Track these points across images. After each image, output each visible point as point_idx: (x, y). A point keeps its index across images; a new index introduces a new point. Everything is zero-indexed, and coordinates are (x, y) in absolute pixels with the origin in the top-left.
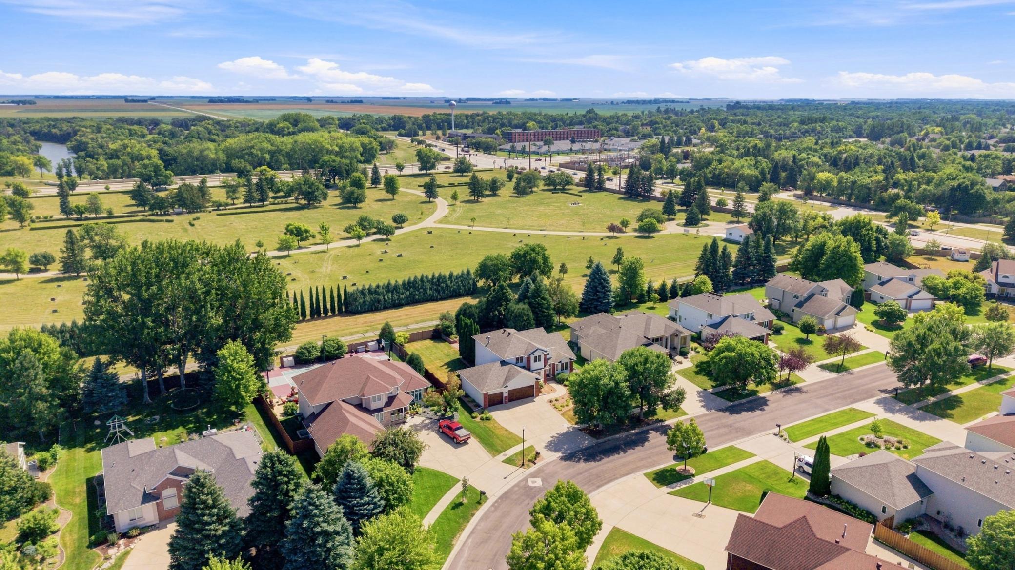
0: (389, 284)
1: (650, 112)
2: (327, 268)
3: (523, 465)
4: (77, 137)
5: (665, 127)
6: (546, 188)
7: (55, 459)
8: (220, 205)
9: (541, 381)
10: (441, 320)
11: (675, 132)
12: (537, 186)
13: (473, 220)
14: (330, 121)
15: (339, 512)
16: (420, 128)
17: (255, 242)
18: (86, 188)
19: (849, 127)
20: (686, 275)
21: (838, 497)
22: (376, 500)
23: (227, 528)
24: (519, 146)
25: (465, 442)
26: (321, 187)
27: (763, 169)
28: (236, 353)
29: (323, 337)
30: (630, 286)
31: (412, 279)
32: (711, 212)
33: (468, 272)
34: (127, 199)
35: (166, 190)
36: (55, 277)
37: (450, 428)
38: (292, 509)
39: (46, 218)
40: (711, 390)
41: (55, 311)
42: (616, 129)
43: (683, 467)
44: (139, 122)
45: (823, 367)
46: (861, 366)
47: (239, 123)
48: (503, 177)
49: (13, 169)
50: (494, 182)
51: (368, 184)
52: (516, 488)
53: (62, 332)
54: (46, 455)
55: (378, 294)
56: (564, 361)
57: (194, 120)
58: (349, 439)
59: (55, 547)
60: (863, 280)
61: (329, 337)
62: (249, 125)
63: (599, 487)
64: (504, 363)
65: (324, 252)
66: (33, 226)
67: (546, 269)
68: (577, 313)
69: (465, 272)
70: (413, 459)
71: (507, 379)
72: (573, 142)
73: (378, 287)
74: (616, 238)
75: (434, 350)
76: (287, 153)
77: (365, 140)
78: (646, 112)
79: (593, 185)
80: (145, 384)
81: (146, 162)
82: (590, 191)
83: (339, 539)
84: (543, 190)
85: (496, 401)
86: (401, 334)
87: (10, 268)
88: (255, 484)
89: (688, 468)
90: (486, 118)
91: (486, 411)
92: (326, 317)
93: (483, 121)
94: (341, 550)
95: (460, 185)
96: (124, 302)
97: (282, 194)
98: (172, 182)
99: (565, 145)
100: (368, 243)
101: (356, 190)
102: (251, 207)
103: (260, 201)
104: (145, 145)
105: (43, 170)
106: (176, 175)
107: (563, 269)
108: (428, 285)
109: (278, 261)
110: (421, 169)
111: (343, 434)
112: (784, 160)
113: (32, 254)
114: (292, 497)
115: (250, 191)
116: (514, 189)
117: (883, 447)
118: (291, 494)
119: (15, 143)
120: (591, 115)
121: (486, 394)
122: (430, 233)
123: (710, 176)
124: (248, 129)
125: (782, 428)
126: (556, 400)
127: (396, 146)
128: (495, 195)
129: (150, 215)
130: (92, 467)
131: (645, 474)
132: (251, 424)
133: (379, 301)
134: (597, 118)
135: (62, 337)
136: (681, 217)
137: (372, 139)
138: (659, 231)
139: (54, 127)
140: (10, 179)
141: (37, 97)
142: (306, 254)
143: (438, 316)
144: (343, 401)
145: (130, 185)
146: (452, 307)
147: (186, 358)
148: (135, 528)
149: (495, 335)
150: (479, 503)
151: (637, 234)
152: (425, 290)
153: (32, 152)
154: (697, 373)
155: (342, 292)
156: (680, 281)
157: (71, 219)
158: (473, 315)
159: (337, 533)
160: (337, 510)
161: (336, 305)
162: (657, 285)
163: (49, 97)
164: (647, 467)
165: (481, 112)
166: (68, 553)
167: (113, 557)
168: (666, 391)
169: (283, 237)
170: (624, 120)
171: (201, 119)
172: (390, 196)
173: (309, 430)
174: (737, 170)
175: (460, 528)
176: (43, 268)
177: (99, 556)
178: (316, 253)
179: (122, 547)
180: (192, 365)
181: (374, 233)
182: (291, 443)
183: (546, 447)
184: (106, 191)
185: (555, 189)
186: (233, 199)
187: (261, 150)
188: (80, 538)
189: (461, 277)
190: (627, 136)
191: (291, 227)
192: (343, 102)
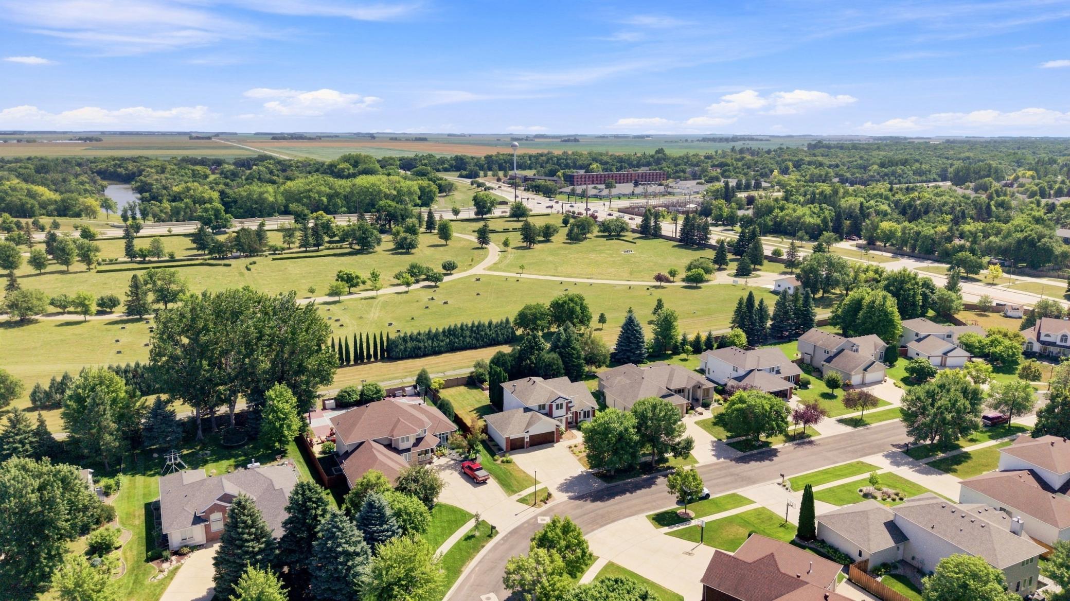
0: (430, 331)
1: (724, 152)
2: (375, 314)
3: (535, 504)
4: (142, 178)
5: (735, 168)
6: (601, 234)
7: (118, 486)
8: (276, 250)
9: (563, 428)
10: (475, 367)
11: (745, 174)
12: (592, 233)
13: (522, 267)
14: (391, 161)
15: (359, 536)
16: (482, 168)
17: (307, 287)
18: (150, 229)
19: (934, 170)
20: (723, 327)
21: (823, 542)
22: (393, 528)
23: (263, 546)
24: (579, 189)
25: (484, 482)
26: (376, 232)
27: (825, 218)
28: (281, 394)
29: (363, 381)
30: (664, 338)
31: (452, 327)
32: (765, 262)
33: (507, 320)
34: (188, 243)
35: (225, 233)
36: (119, 319)
37: (470, 468)
38: (319, 532)
39: (111, 260)
40: (725, 441)
41: (119, 352)
42: (684, 171)
43: (683, 511)
44: (203, 162)
45: (841, 421)
46: (881, 421)
47: (300, 162)
48: (558, 222)
49: (81, 210)
50: (547, 228)
51: (423, 230)
52: (526, 525)
53: (126, 372)
54: (111, 482)
55: (419, 341)
56: (586, 410)
57: (256, 159)
58: (374, 475)
59: (118, 560)
60: (901, 336)
61: (368, 382)
62: (310, 165)
63: (602, 526)
64: (527, 410)
65: (373, 298)
66: (99, 268)
67: (584, 319)
68: (608, 362)
69: (504, 320)
70: (432, 494)
71: (529, 424)
72: (636, 184)
73: (419, 334)
74: (663, 287)
75: (467, 396)
76: (345, 196)
77: (425, 183)
78: (720, 152)
79: (649, 231)
80: (199, 422)
81: (208, 206)
82: (646, 238)
83: (359, 559)
84: (598, 237)
85: (517, 446)
86: (437, 380)
87: (79, 309)
88: (288, 509)
89: (688, 511)
90: (549, 158)
91: (507, 455)
92: (369, 362)
93: (547, 162)
94: (360, 569)
95: (515, 230)
96: (183, 345)
97: (337, 238)
98: (231, 225)
99: (627, 188)
100: (415, 290)
101: (408, 235)
102: (306, 252)
103: (315, 245)
104: (206, 187)
105: (109, 211)
106: (236, 217)
107: (602, 319)
108: (468, 333)
109: (328, 307)
110: (477, 214)
111: (370, 470)
112: (850, 207)
113: (99, 297)
114: (320, 521)
115: (306, 236)
116: (568, 235)
117: (879, 499)
118: (319, 518)
119: (82, 183)
120: (660, 155)
121: (507, 439)
122: (478, 280)
123: (770, 223)
124: (308, 169)
125: (785, 478)
126: (575, 446)
127: (456, 189)
128: (548, 241)
129: (209, 259)
130: (150, 495)
131: (647, 516)
132: (292, 461)
133: (419, 348)
134: (665, 158)
135: (126, 377)
136: (733, 267)
137: (431, 182)
138: (707, 281)
139: (120, 166)
140: (77, 221)
141: (103, 133)
142: (356, 300)
143: (473, 363)
144: (374, 441)
145: (192, 228)
146: (487, 355)
147: (236, 398)
148: (186, 546)
149: (521, 383)
150: (490, 536)
151: (684, 284)
152: (464, 337)
153: (99, 191)
154: (715, 424)
155: (385, 339)
156: (715, 333)
157: (136, 262)
158: (506, 363)
159: (358, 554)
160: (358, 534)
161: (379, 351)
162: (691, 337)
163: (115, 133)
164: (650, 510)
165: (546, 151)
166: (129, 565)
167: (166, 570)
168: (677, 440)
169: (335, 283)
170: (694, 161)
171: (263, 158)
172: (443, 242)
173: (342, 467)
174: (799, 218)
175: (469, 557)
176: (108, 310)
177: (154, 569)
178: (366, 299)
179: (174, 562)
180: (241, 405)
181: (424, 280)
182: (326, 477)
183: (558, 488)
184: (168, 233)
185: (610, 235)
186: (289, 244)
187: (319, 193)
188: (140, 554)
189: (501, 325)
190: (694, 179)
191: (341, 274)
192: (407, 140)
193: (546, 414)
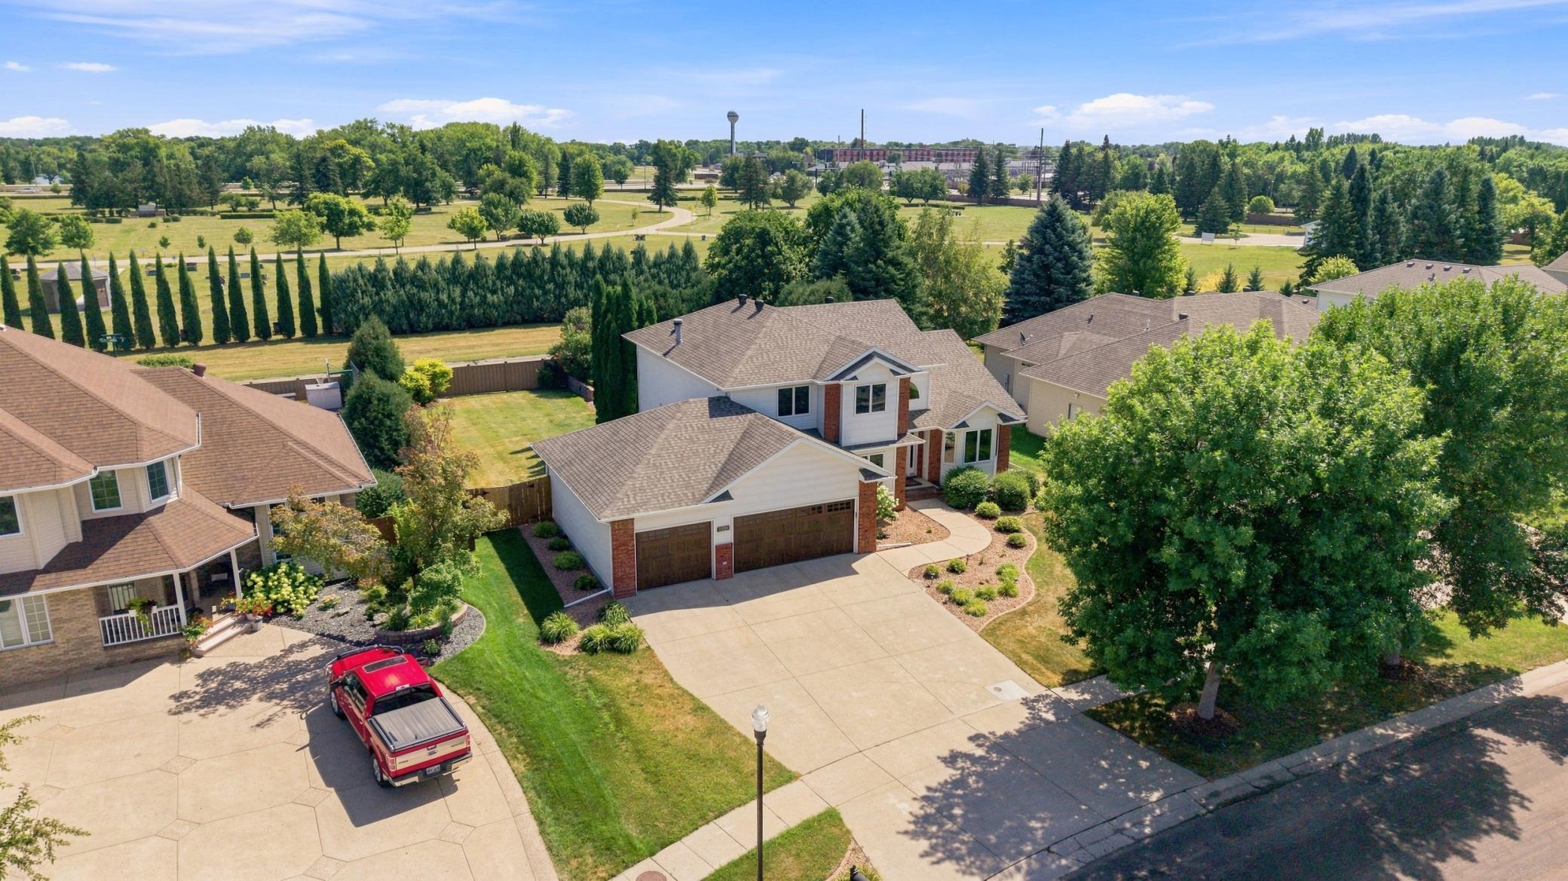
9: (887, 491)
50: (791, 181)
55: (422, 287)
56: (977, 425)
64: (722, 406)
71: (732, 469)
72: (939, 162)
73: (423, 265)
79: (985, 196)
85: (671, 565)
86: (425, 363)
91: (618, 609)
95: (727, 197)
108: (573, 276)
121: (621, 529)
126: (953, 570)
149: (707, 318)
152: (561, 286)
161: (294, 311)
162: (1210, 282)
169: (288, 216)
181: (518, 237)
185: (910, 203)
189: (669, 260)
191: (315, 202)
193: (813, 432)
